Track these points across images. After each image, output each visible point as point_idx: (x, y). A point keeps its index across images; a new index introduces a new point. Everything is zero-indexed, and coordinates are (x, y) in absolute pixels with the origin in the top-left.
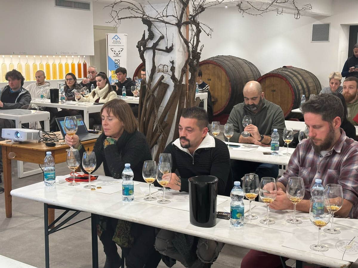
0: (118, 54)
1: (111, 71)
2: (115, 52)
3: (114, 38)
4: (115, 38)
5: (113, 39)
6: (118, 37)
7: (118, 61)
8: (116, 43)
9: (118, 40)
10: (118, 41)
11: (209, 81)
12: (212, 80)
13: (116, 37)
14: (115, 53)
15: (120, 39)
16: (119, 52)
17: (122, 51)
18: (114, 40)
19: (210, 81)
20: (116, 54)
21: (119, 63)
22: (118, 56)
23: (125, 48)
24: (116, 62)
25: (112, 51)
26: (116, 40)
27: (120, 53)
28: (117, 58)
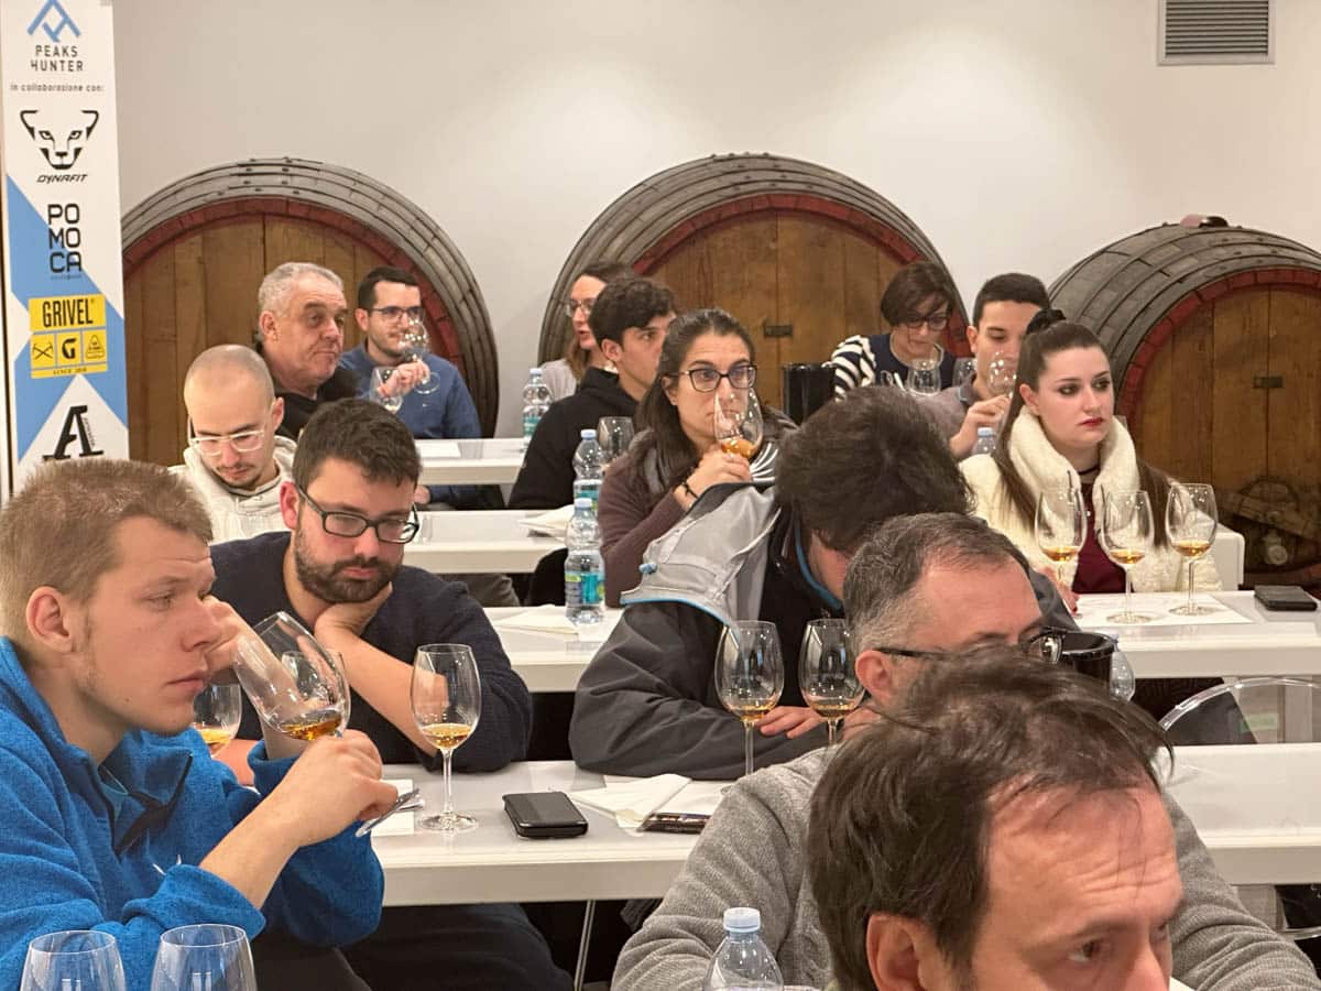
0: (67, 160)
1: (26, 305)
2: (47, 144)
3: (40, 28)
4: (46, 27)
5: (31, 31)
6: (67, 20)
7: (72, 214)
8: (54, 66)
9: (67, 39)
10: (65, 51)
11: (773, 342)
12: (798, 332)
13: (53, 19)
14: (45, 152)
15: (77, 33)
16: (75, 144)
17: (89, 130)
18: (41, 37)
19: (784, 340)
20: (57, 161)
21: (73, 237)
22: (68, 178)
23: (107, 104)
24: (58, 225)
25: (31, 130)
26: (54, 36)
27: (77, 151)
28: (62, 193)
